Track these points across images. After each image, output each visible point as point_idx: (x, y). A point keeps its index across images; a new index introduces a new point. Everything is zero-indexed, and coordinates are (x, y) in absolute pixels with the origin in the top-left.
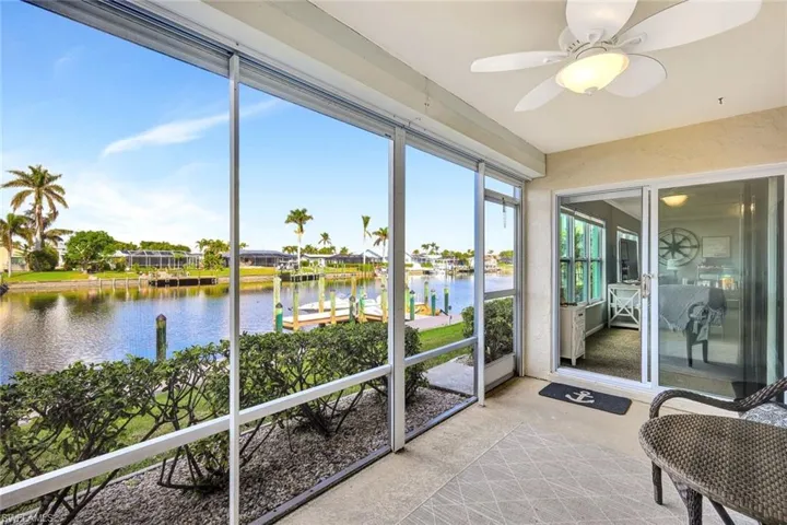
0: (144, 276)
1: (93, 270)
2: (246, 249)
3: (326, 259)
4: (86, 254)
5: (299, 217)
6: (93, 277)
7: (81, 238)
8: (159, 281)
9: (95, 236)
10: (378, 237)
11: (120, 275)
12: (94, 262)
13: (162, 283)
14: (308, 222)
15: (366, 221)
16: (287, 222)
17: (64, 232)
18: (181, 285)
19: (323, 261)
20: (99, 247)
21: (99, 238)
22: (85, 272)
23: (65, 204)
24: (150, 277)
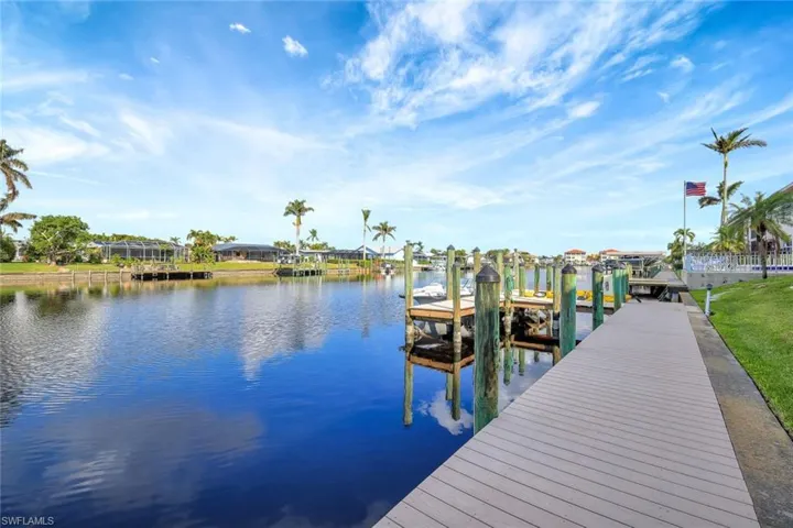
0: (126, 269)
1: (61, 262)
2: (236, 242)
3: (323, 254)
4: (55, 242)
5: (298, 209)
6: (64, 269)
7: (48, 223)
8: (145, 275)
9: (66, 221)
10: (377, 232)
11: (96, 267)
12: (63, 251)
13: (148, 277)
14: (307, 213)
15: (366, 215)
16: (287, 214)
17: (25, 216)
18: (170, 279)
19: (320, 257)
20: (70, 235)
21: (71, 224)
22: (54, 263)
23: (28, 184)
24: (134, 270)
